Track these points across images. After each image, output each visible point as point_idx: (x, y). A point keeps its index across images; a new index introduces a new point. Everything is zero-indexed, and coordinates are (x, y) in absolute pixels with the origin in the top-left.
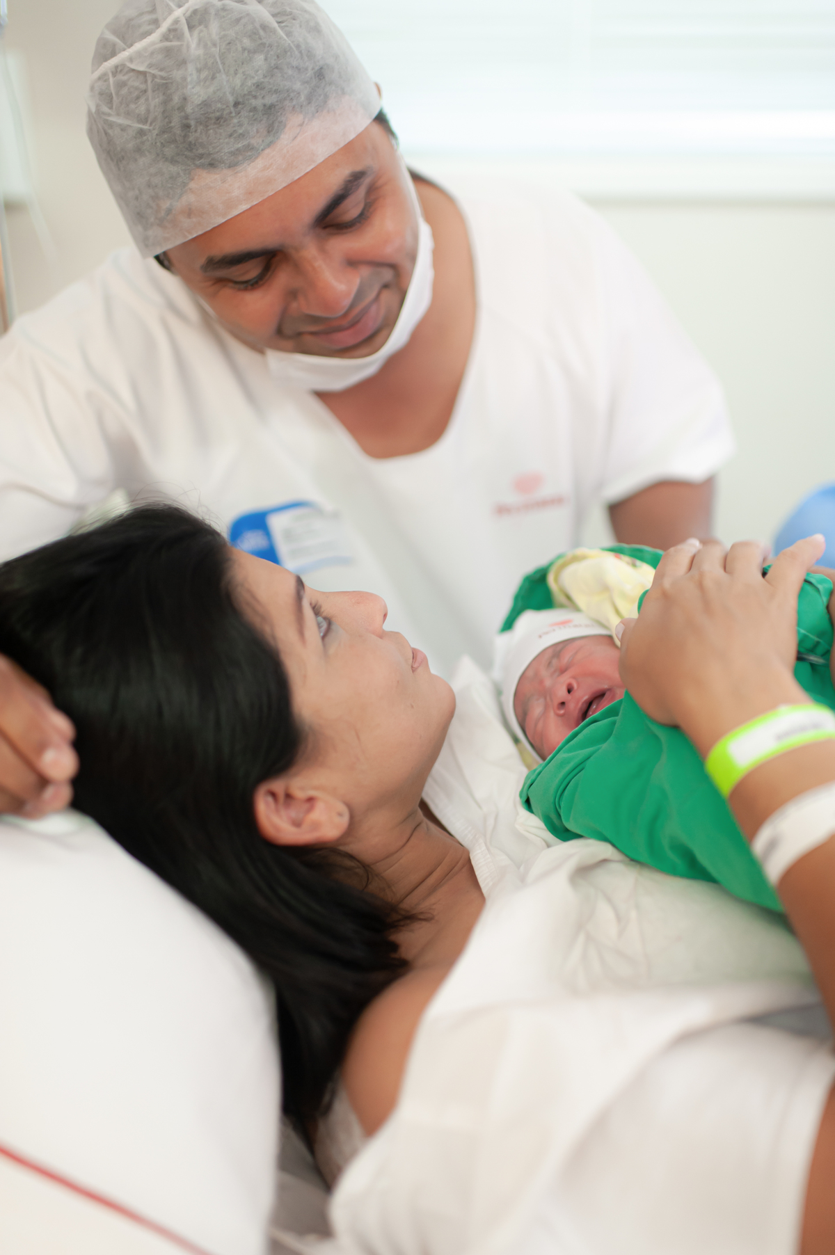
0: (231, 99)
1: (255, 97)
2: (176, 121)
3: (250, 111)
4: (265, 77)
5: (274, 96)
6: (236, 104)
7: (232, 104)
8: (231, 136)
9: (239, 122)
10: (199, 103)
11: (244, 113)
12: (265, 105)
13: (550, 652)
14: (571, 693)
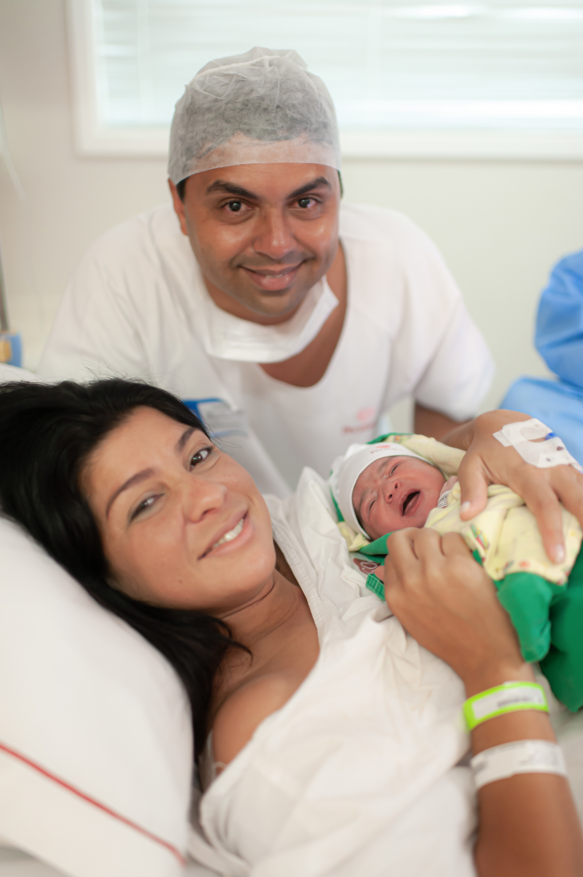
0: (277, 103)
1: (289, 109)
2: (241, 99)
3: (284, 115)
4: (299, 104)
5: (299, 116)
6: (278, 107)
7: (275, 106)
8: (267, 121)
9: (275, 116)
10: (259, 95)
11: (280, 114)
12: (292, 117)
13: (380, 463)
14: (397, 489)
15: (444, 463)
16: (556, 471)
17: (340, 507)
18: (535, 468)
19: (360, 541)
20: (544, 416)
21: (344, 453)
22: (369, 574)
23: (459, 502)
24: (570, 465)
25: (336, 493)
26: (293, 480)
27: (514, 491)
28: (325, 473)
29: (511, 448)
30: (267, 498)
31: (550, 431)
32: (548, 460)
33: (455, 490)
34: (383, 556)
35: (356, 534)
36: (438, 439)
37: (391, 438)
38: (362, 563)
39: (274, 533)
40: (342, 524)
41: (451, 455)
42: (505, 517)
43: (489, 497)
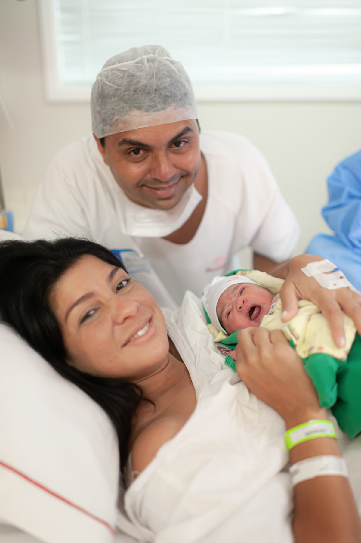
1: (163, 90)
2: (133, 88)
3: (160, 94)
4: (168, 86)
5: (169, 93)
6: (156, 90)
7: (154, 89)
8: (150, 100)
9: (155, 96)
10: (143, 85)
11: (157, 94)
12: (165, 95)
13: (233, 288)
14: (244, 303)
15: (272, 288)
16: (339, 291)
17: (209, 315)
18: (327, 289)
19: (221, 336)
20: (332, 258)
21: (210, 282)
22: (227, 356)
23: (281, 311)
24: (348, 288)
25: (206, 306)
26: (179, 299)
27: (314, 304)
28: (199, 294)
29: (312, 278)
30: (163, 309)
31: (335, 267)
32: (335, 285)
33: (278, 303)
34: (235, 345)
35: (219, 331)
36: (268, 273)
37: (239, 272)
38: (222, 349)
39: (168, 331)
40: (210, 325)
41: (276, 282)
42: (309, 320)
43: (299, 308)
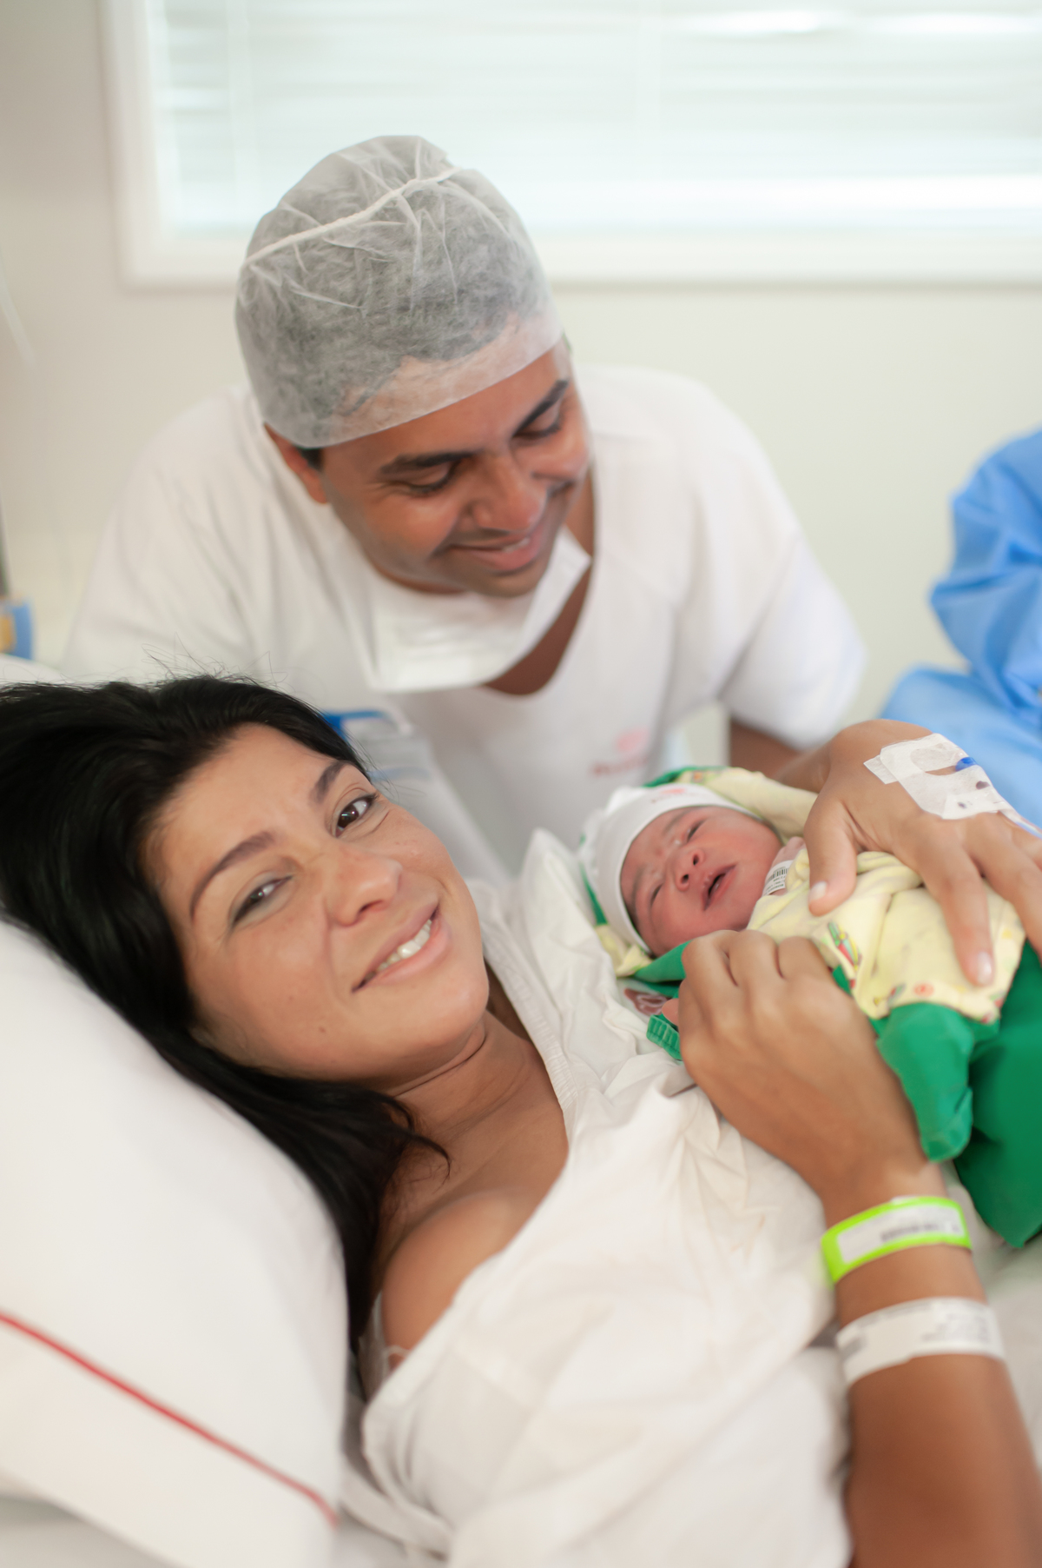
0: (456, 286)
1: (478, 287)
2: (393, 303)
5: (495, 290)
8: (450, 324)
9: (460, 311)
12: (486, 297)
13: (669, 818)
14: (697, 865)
15: (780, 817)
16: (975, 825)
17: (600, 899)
18: (939, 819)
19: (634, 959)
20: (955, 735)
21: (603, 802)
22: (652, 1016)
23: (807, 883)
24: (1000, 814)
25: (593, 874)
26: (514, 855)
27: (904, 863)
28: (571, 840)
29: (897, 785)
30: (472, 885)
31: (963, 755)
32: (962, 805)
33: (799, 863)
34: (676, 983)
35: (628, 945)
36: (769, 774)
37: (687, 776)
38: (639, 998)
39: (485, 950)
40: (604, 929)
41: (791, 801)
42: (888, 909)
43: (859, 874)
